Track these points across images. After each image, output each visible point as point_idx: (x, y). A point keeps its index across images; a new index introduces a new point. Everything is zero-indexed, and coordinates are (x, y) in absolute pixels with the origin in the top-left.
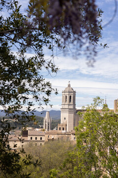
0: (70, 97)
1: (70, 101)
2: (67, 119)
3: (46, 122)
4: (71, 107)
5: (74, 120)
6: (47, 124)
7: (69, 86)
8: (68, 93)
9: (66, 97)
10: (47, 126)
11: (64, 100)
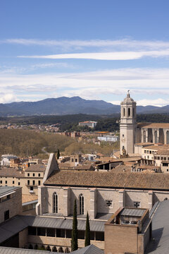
0: (129, 109)
2: (126, 136)
4: (130, 122)
8: (126, 105)
9: (124, 109)
11: (122, 113)
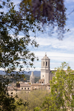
1: (47, 65)
2: (45, 76)
3: (31, 78)
4: (47, 69)
5: (49, 77)
6: (32, 79)
7: (46, 55)
8: (45, 60)
9: (44, 62)
10: (32, 81)
11: (43, 64)
